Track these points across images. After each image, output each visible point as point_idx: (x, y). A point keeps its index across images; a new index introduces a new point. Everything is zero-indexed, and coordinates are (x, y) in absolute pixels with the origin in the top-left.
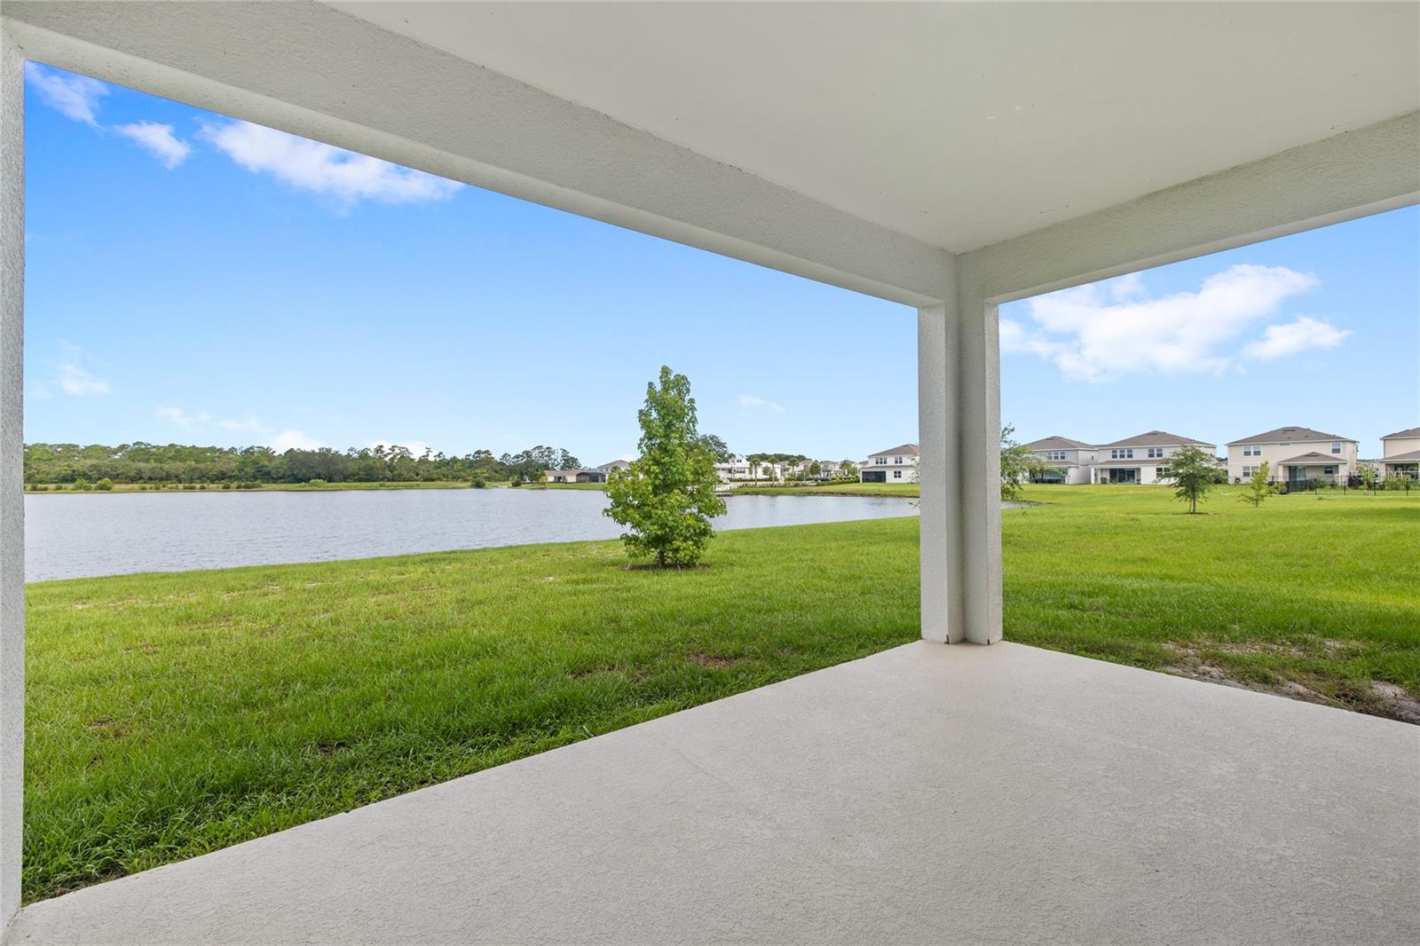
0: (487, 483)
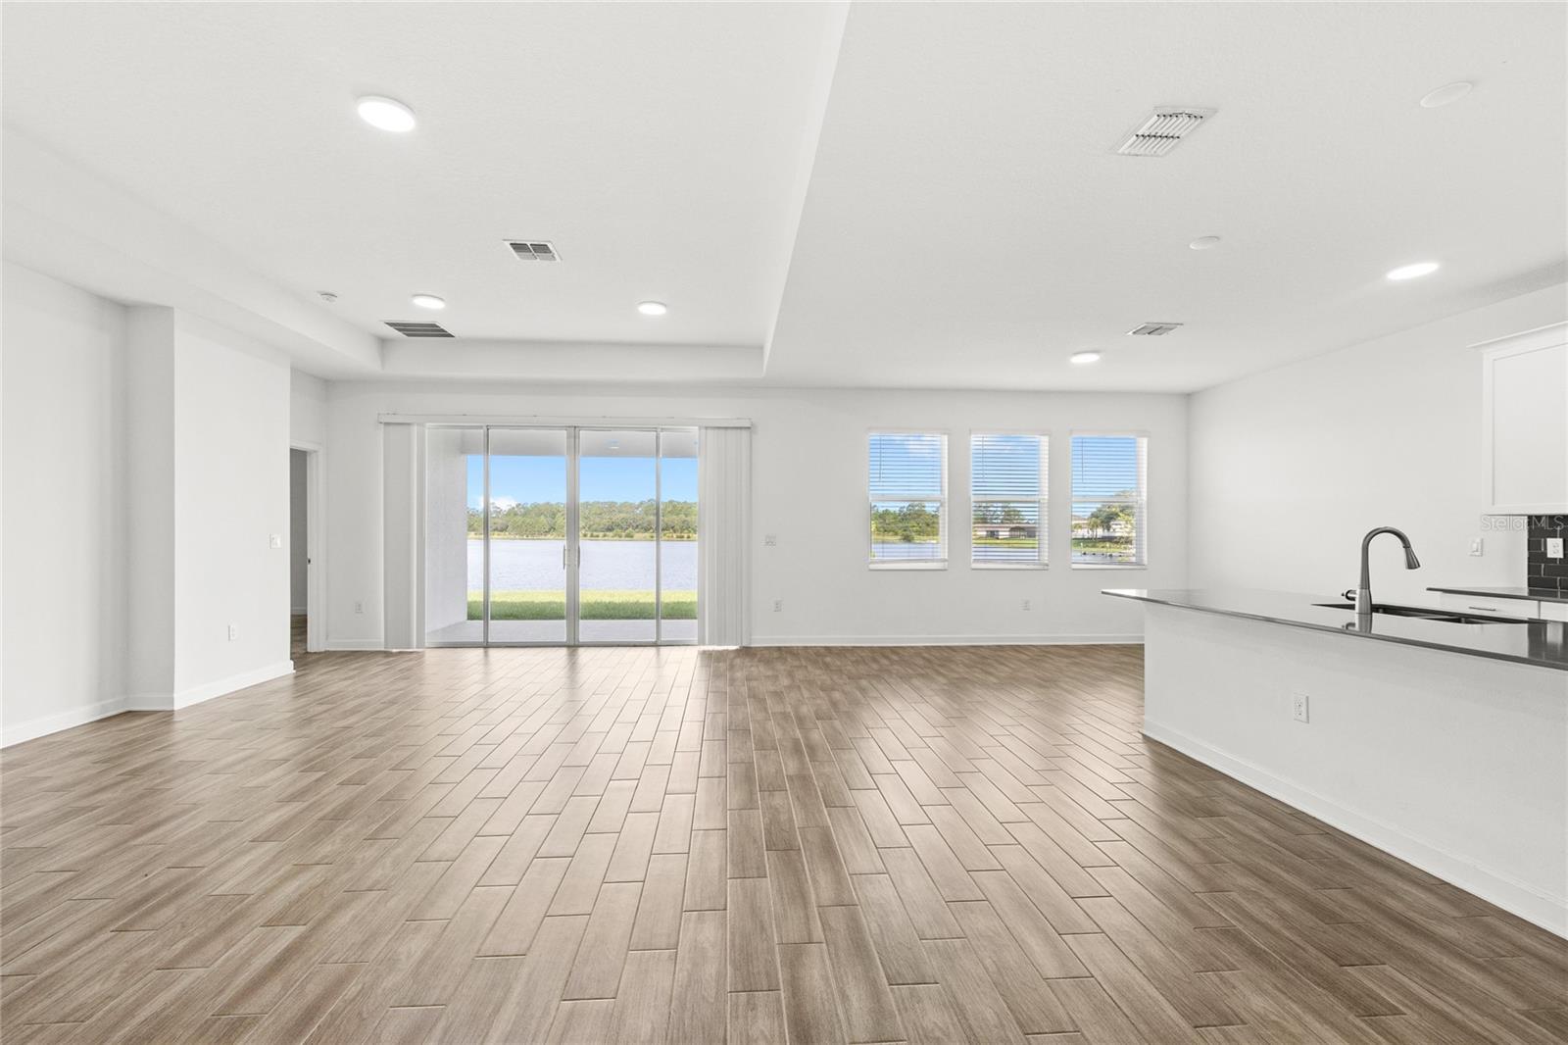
0: (916, 537)
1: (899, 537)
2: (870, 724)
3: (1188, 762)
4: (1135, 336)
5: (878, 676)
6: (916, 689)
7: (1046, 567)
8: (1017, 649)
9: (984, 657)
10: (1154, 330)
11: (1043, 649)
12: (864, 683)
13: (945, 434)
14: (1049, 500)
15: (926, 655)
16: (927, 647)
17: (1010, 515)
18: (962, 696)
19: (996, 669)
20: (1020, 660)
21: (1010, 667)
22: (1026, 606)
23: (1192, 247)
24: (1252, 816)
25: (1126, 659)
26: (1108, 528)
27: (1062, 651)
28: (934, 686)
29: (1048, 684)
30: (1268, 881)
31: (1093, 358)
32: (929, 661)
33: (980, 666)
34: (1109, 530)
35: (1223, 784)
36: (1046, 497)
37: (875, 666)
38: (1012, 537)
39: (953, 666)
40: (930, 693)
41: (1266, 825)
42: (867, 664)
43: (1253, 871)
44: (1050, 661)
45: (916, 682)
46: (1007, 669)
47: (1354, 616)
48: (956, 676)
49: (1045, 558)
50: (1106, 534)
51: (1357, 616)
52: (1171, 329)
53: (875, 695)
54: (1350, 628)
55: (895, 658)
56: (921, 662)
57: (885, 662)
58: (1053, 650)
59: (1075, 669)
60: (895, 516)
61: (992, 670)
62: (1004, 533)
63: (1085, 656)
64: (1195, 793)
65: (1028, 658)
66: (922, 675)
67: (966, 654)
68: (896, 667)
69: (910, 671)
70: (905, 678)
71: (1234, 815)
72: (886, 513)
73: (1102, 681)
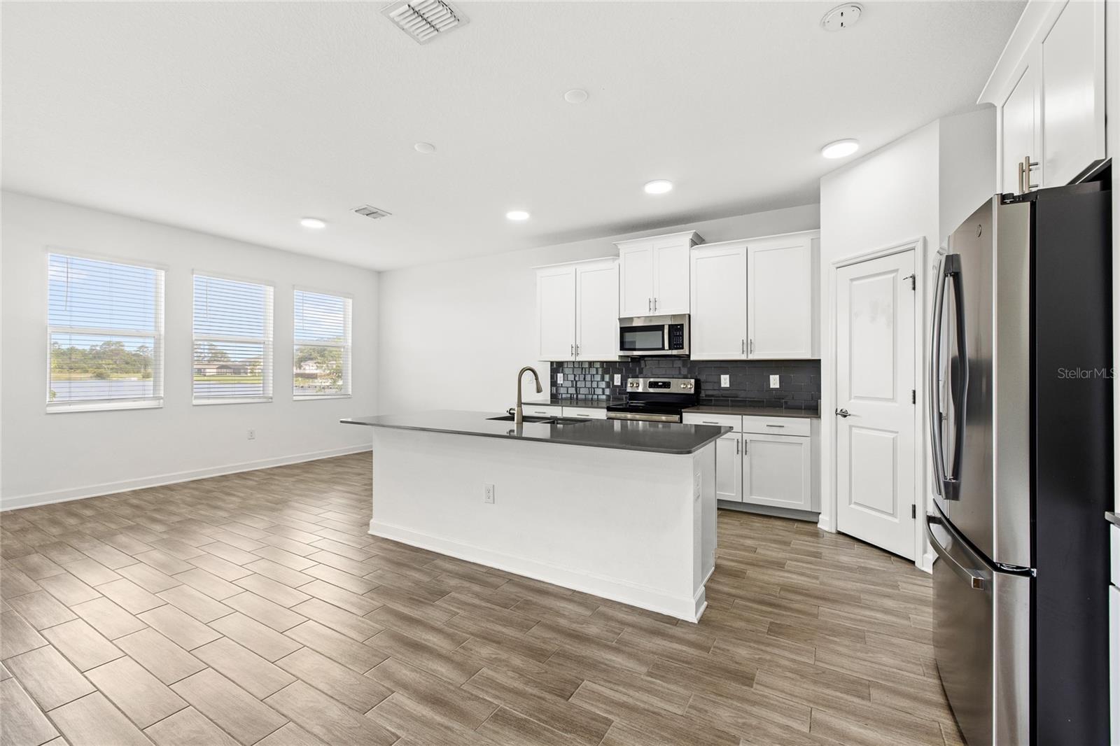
0: (113, 375)
1: (89, 375)
2: (45, 621)
3: (412, 550)
4: (356, 213)
5: (60, 544)
6: (121, 548)
7: (270, 400)
8: (241, 476)
9: (209, 491)
10: (371, 213)
11: (268, 471)
12: (35, 559)
13: (161, 269)
14: (273, 342)
15: (135, 501)
16: (134, 492)
17: (216, 356)
18: (187, 542)
19: (224, 501)
20: (247, 487)
21: (238, 497)
22: (251, 436)
23: (416, 147)
24: (467, 584)
25: (339, 469)
26: (300, 367)
27: (285, 471)
28: (149, 539)
29: (279, 506)
30: (498, 643)
31: (318, 225)
32: (137, 507)
33: (204, 501)
34: (300, 368)
35: (439, 562)
36: (271, 339)
37: (55, 531)
38: (219, 374)
39: (172, 508)
40: (145, 548)
41: (476, 588)
42: (40, 530)
43: (488, 638)
44: (277, 482)
45: (122, 539)
46: (234, 499)
47: (513, 425)
48: (176, 519)
49: (270, 392)
50: (299, 371)
51: (515, 425)
52: (383, 216)
53: (55, 573)
54: (512, 433)
55: (88, 512)
56: (127, 511)
57: (72, 521)
58: (276, 471)
59: (302, 486)
60: (83, 353)
61: (220, 503)
62: (211, 371)
63: (307, 472)
64: (426, 579)
65: (254, 483)
66: (130, 528)
67: (186, 491)
68: (89, 525)
69: (113, 526)
70: (104, 537)
71: (456, 589)
72: (72, 350)
73: (325, 492)
